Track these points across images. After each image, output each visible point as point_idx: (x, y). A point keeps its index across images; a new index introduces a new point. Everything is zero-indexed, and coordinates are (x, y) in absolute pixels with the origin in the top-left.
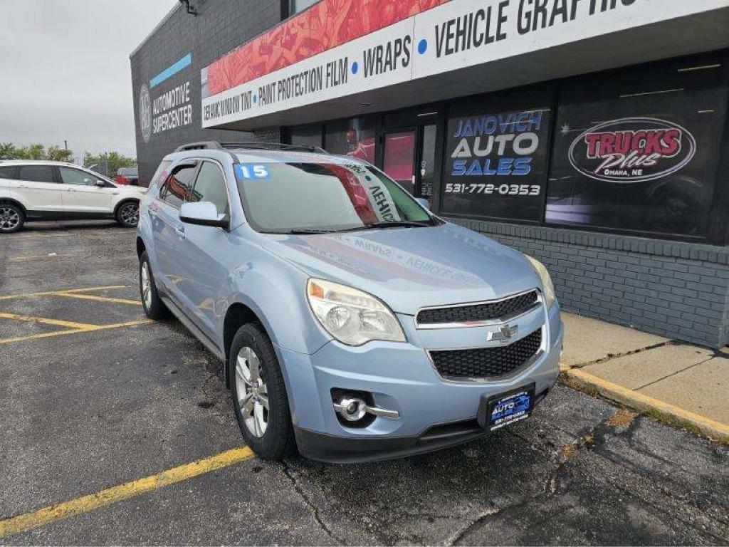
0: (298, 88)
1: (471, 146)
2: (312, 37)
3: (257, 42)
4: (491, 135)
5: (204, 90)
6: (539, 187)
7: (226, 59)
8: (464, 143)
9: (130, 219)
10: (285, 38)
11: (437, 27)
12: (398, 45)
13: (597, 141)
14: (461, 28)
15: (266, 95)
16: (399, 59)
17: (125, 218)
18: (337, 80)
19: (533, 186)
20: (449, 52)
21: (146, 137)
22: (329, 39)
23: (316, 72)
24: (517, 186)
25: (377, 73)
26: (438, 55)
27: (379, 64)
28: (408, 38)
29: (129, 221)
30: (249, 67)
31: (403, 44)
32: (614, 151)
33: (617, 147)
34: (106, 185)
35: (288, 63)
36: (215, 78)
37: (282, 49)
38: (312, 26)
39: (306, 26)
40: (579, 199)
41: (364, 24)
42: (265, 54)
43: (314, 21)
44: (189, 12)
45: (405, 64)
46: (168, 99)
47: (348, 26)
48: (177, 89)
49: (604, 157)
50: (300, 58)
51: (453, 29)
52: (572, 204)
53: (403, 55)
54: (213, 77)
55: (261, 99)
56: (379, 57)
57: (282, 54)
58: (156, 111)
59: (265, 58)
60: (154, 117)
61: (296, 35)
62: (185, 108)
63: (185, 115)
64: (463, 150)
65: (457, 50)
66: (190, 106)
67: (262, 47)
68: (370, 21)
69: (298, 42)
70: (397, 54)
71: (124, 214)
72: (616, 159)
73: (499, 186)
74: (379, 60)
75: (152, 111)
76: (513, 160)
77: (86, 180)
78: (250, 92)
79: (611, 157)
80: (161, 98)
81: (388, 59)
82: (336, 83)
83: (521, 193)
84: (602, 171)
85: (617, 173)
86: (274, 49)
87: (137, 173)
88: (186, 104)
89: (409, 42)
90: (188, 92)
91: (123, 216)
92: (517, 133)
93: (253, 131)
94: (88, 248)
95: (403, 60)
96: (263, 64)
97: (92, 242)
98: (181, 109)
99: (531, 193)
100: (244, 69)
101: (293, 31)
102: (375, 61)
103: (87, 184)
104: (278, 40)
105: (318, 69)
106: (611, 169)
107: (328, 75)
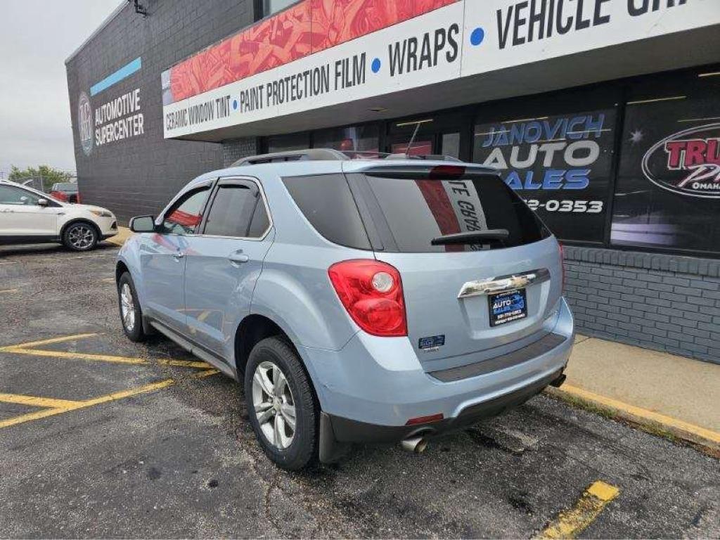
0: (295, 90)
1: (507, 157)
2: (314, 31)
3: (236, 40)
4: (534, 143)
5: (166, 96)
6: (601, 203)
7: (195, 60)
8: (497, 153)
9: (79, 242)
10: (275, 33)
11: (499, 13)
12: (440, 36)
13: (681, 149)
14: (538, 11)
15: (249, 100)
16: (442, 54)
17: (74, 241)
18: (350, 79)
19: (592, 203)
20: (517, 41)
21: (87, 150)
22: (338, 33)
23: (321, 72)
24: (571, 203)
25: (408, 70)
26: (502, 45)
27: (412, 59)
28: (455, 27)
29: (77, 245)
30: (225, 68)
31: (447, 34)
32: (705, 161)
33: (709, 155)
34: (49, 204)
35: (280, 63)
36: (180, 82)
37: (271, 46)
38: (314, 18)
39: (306, 17)
40: (658, 217)
41: (388, 11)
42: (248, 53)
43: (316, 13)
44: (138, 12)
45: (450, 59)
46: (113, 109)
47: (366, 15)
48: (124, 97)
49: (690, 168)
50: (296, 55)
51: (525, 14)
52: (648, 223)
53: (448, 47)
54: (178, 80)
55: (244, 105)
56: (412, 50)
57: (272, 52)
58: (99, 121)
59: (249, 57)
60: (96, 127)
61: (290, 31)
62: (135, 117)
63: (136, 125)
64: (495, 161)
65: (530, 39)
66: (141, 116)
67: (244, 45)
68: (398, 9)
69: (294, 37)
70: (438, 48)
71: (72, 236)
72: (709, 170)
73: (545, 203)
74: (412, 55)
75: (94, 120)
76: (565, 172)
77: (23, 198)
78: (228, 97)
79: (702, 168)
80: (104, 107)
81: (426, 53)
82: (349, 85)
83: (575, 210)
84: (689, 185)
85: (710, 186)
86: (260, 46)
87: (76, 188)
88: (136, 113)
89: (457, 32)
90: (138, 99)
91: (70, 238)
92: (569, 141)
93: (222, 142)
94: (36, 280)
95: (448, 53)
96: (246, 64)
97: (40, 272)
98: (130, 119)
99: (590, 211)
100: (220, 70)
101: (286, 25)
102: (404, 56)
103: (26, 203)
104: (265, 36)
105: (323, 68)
106: (701, 182)
107: (338, 74)
